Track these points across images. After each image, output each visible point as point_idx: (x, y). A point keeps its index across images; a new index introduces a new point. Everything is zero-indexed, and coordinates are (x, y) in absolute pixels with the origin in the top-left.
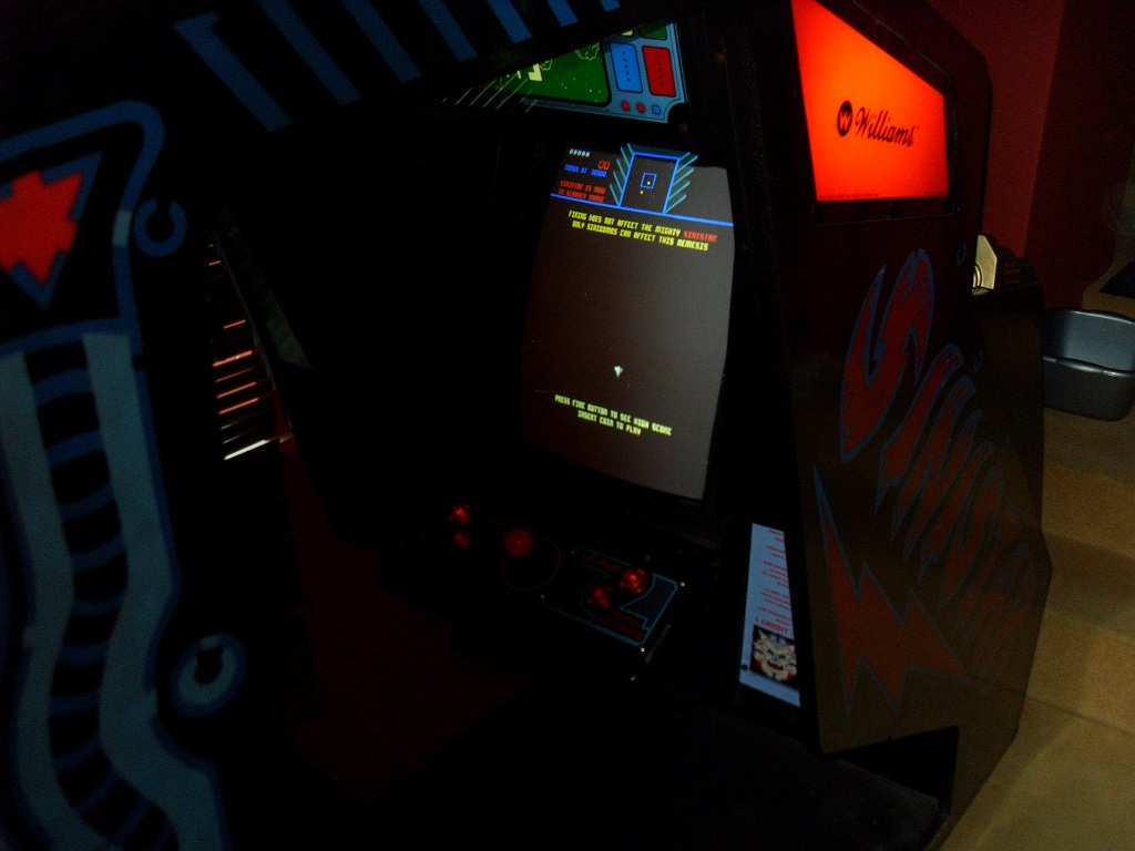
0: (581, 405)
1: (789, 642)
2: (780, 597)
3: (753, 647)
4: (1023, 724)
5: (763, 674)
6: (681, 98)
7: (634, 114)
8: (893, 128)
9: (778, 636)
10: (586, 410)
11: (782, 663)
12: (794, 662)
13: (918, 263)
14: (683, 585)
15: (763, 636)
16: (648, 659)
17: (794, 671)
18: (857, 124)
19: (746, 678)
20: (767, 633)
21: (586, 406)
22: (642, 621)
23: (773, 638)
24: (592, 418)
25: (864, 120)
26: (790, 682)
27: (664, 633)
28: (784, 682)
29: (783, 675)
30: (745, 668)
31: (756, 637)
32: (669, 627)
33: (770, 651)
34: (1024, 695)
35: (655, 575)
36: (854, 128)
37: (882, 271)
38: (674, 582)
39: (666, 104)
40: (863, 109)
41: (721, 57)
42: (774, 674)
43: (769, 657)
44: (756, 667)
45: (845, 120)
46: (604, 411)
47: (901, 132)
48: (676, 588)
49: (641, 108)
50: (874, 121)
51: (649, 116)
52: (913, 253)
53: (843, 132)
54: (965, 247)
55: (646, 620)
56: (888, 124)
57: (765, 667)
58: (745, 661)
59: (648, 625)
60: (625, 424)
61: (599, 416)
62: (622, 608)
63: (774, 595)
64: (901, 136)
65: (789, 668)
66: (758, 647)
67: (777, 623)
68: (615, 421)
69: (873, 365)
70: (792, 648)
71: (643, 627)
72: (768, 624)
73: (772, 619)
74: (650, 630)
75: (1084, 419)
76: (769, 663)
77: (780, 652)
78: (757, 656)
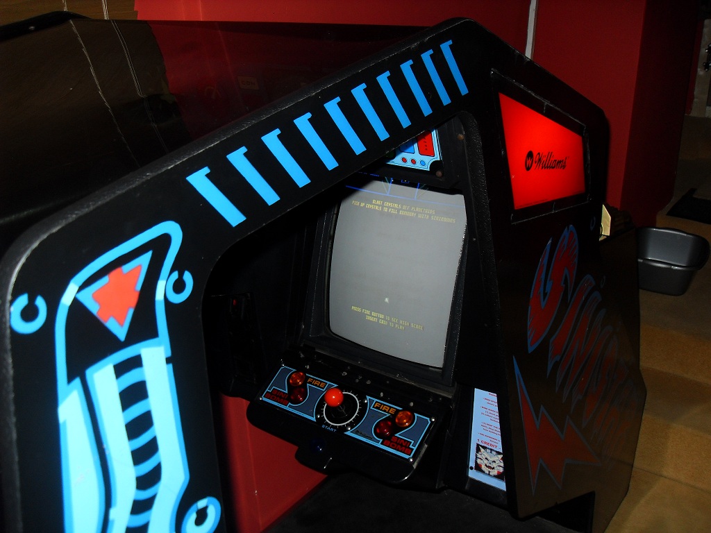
0: (368, 312)
1: (498, 453)
2: (492, 428)
3: (476, 455)
4: (632, 483)
5: (483, 472)
6: (437, 157)
7: (409, 165)
8: (555, 161)
9: (491, 450)
10: (371, 315)
11: (494, 465)
12: (502, 464)
13: (569, 234)
14: (433, 420)
15: (482, 450)
16: (415, 466)
17: (501, 470)
18: (536, 162)
19: (473, 474)
20: (485, 448)
21: (371, 313)
22: (411, 442)
23: (489, 451)
24: (374, 320)
25: (540, 160)
26: (499, 476)
27: (423, 451)
28: (495, 476)
29: (494, 472)
30: (472, 468)
31: (478, 450)
32: (426, 446)
33: (486, 458)
34: (632, 466)
35: (416, 415)
36: (534, 165)
37: (550, 242)
38: (428, 419)
39: (429, 160)
40: (539, 154)
41: (461, 136)
42: (489, 472)
43: (486, 462)
44: (478, 468)
45: (529, 162)
46: (382, 316)
47: (560, 162)
48: (430, 422)
49: (413, 162)
50: (545, 159)
51: (418, 166)
52: (566, 229)
53: (528, 169)
54: (595, 219)
55: (413, 442)
56: (552, 159)
57: (484, 468)
58: (472, 464)
59: (414, 445)
60: (395, 324)
61: (379, 318)
62: (397, 435)
63: (488, 427)
64: (560, 164)
65: (498, 468)
66: (479, 456)
67: (491, 443)
68: (388, 322)
69: (545, 295)
70: (501, 456)
71: (411, 446)
72: (485, 443)
73: (488, 440)
74: (415, 448)
75: (661, 295)
76: (486, 465)
77: (492, 459)
78: (479, 461)
